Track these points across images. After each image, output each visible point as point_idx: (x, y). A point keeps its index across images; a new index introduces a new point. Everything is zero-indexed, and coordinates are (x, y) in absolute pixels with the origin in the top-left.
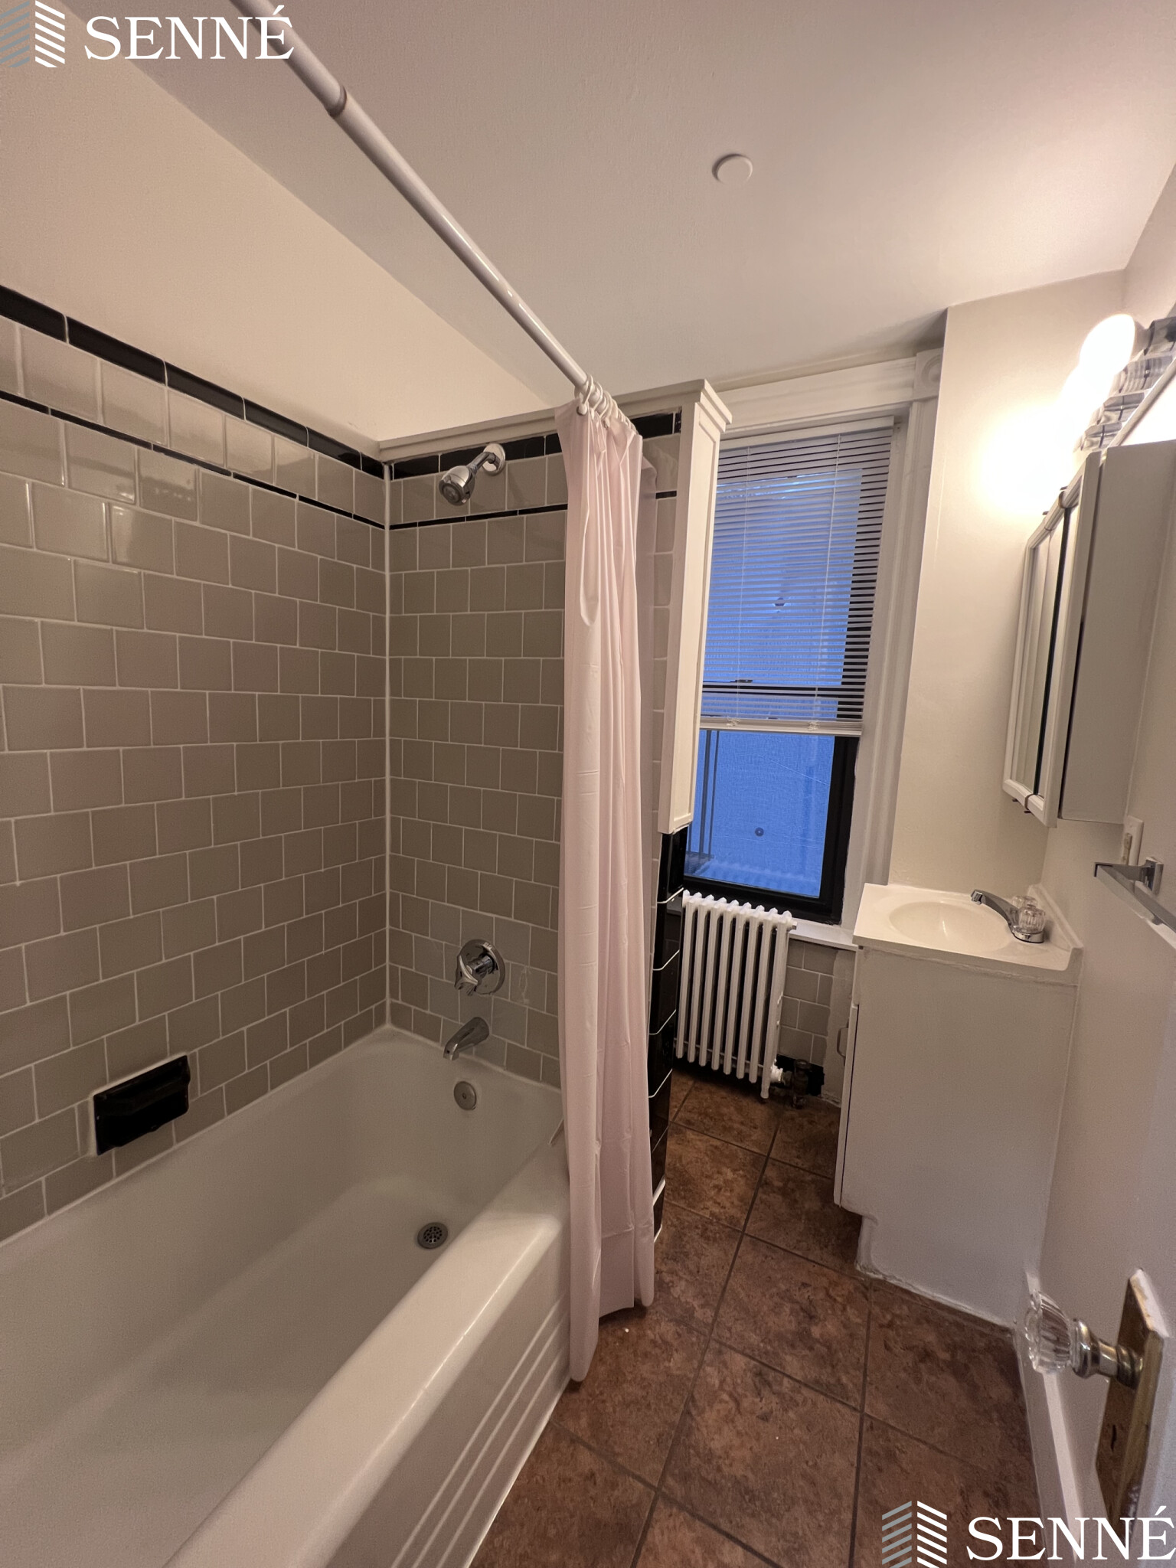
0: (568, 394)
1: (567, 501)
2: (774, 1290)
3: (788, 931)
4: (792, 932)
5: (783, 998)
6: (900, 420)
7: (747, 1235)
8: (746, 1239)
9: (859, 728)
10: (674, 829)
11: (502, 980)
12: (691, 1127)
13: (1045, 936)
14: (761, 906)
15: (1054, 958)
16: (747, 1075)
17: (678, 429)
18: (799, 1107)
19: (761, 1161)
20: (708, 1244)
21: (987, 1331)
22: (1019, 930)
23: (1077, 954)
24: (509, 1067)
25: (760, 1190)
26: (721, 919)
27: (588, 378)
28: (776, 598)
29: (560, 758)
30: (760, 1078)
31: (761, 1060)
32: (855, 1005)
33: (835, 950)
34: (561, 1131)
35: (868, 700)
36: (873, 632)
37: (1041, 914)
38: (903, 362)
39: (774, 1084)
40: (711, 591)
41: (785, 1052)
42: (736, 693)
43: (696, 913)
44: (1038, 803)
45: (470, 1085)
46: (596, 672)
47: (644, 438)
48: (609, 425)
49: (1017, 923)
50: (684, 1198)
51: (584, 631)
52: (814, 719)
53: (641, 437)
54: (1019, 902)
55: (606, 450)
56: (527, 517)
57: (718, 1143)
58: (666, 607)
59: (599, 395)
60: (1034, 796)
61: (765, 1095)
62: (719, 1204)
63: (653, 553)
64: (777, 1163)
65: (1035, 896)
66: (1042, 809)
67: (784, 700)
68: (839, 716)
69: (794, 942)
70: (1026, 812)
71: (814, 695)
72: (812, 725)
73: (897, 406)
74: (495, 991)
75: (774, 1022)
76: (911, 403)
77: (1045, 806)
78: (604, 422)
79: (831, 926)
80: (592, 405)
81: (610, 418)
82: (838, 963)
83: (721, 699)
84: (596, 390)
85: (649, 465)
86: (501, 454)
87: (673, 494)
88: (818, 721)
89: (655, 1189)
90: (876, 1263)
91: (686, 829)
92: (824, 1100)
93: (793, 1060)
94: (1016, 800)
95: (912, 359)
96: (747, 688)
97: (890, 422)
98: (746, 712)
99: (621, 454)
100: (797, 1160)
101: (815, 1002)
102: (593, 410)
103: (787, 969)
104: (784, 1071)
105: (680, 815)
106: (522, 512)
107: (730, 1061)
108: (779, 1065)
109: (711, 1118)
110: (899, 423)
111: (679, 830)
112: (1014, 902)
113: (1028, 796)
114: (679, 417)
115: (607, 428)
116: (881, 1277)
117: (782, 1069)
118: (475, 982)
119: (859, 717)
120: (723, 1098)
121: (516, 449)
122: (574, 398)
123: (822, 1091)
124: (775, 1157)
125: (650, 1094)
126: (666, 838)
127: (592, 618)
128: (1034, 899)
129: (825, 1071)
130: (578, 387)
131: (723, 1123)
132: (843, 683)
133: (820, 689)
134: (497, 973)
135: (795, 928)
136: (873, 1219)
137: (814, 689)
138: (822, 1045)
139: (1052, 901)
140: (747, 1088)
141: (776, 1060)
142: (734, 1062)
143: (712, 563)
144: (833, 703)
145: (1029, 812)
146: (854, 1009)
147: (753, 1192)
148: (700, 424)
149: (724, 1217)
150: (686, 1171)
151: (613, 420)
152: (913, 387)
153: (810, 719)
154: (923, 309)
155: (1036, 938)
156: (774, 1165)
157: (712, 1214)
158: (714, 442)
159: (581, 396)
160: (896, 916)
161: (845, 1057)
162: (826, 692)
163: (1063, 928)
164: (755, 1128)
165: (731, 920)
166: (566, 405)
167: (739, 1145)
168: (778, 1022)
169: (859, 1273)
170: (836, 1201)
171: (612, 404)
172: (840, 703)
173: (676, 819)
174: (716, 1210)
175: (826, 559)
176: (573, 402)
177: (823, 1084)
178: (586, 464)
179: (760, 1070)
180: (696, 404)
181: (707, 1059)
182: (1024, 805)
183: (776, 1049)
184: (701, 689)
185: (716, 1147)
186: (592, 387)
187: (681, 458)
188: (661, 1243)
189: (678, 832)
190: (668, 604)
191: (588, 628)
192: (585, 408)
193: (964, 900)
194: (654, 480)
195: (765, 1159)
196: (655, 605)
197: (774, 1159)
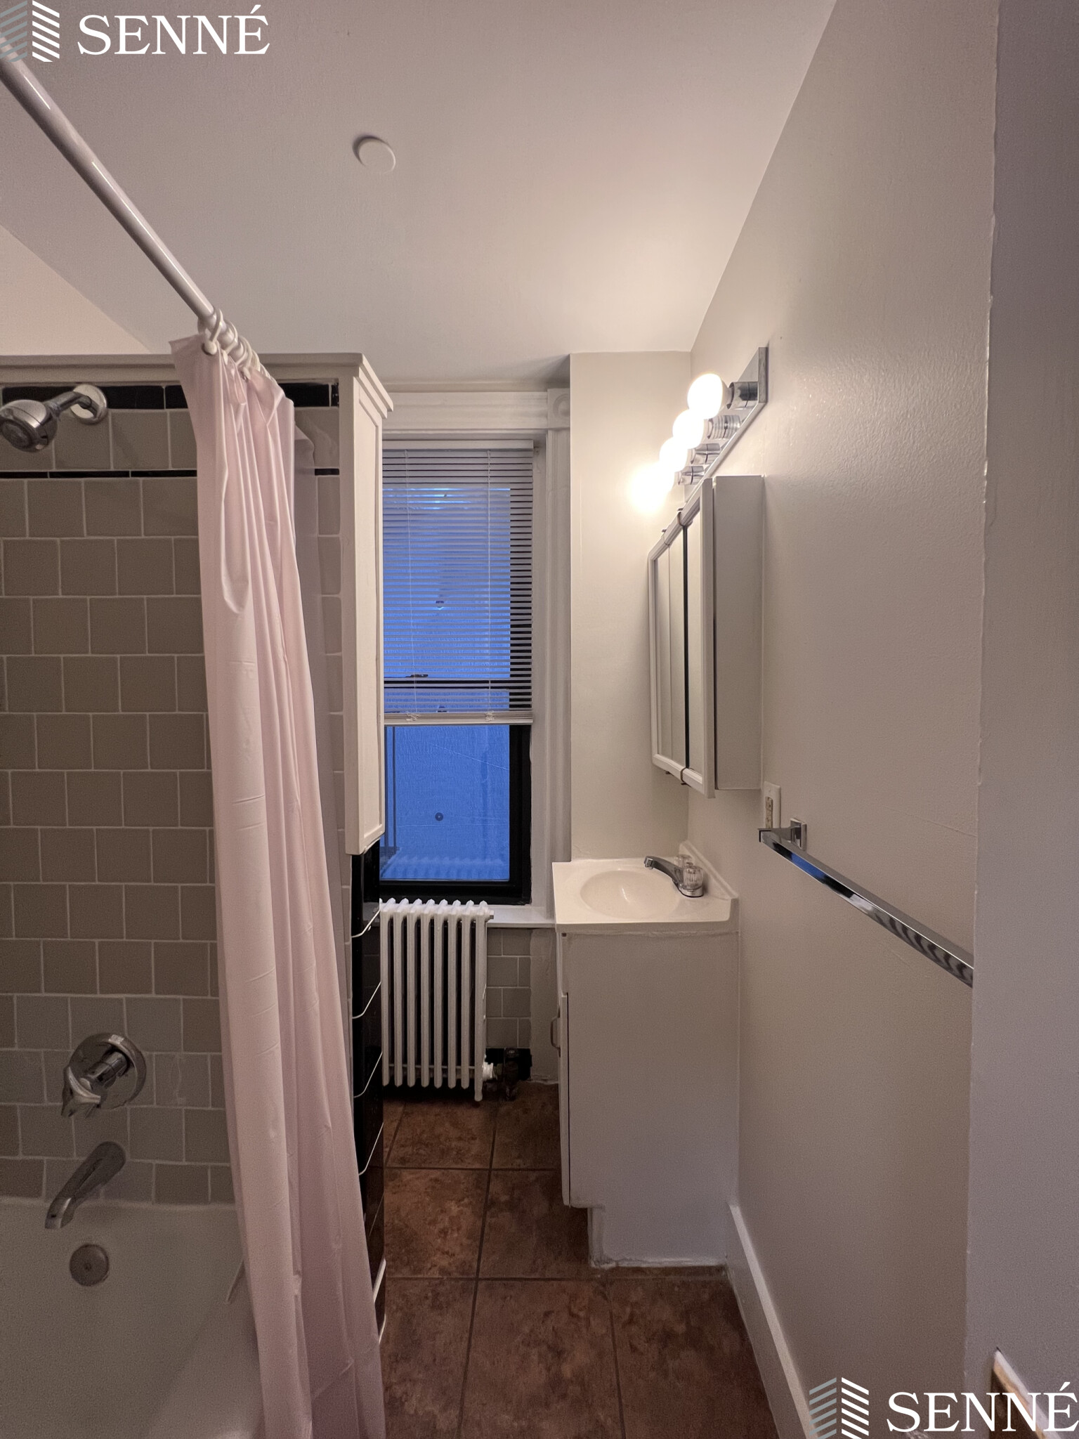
0: (190, 328)
1: (196, 466)
2: (519, 1339)
3: (486, 922)
4: (491, 921)
5: (487, 990)
6: (539, 445)
7: (481, 1279)
8: (482, 1285)
9: (530, 716)
10: (364, 847)
11: (142, 1080)
12: (407, 1165)
13: (702, 889)
14: (457, 901)
15: (716, 910)
16: (459, 1082)
17: (336, 402)
18: (513, 1098)
19: (484, 1178)
20: (441, 1314)
21: (707, 1278)
22: (684, 887)
23: (735, 904)
24: (160, 1199)
25: (488, 1213)
26: (418, 923)
27: (215, 310)
28: (436, 596)
29: (208, 778)
30: (472, 1081)
31: (472, 1062)
32: (564, 995)
33: (528, 931)
34: (242, 1275)
35: (535, 691)
36: (534, 629)
37: (699, 871)
38: (537, 394)
39: (487, 1082)
40: (384, 580)
41: (495, 1045)
42: (413, 688)
43: (391, 922)
44: (696, 777)
45: (97, 1246)
46: (251, 671)
47: (296, 405)
48: (249, 377)
49: (682, 881)
50: (408, 1264)
51: (231, 620)
52: (490, 710)
53: (291, 403)
54: (679, 862)
55: (246, 403)
56: (144, 481)
57: (435, 1174)
58: (336, 596)
59: (232, 337)
60: (687, 770)
61: (478, 1097)
62: (447, 1253)
63: (316, 535)
64: (500, 1173)
65: (687, 853)
66: (701, 783)
67: (452, 694)
68: (511, 706)
69: (493, 931)
70: (682, 784)
71: (488, 688)
72: (489, 716)
73: (536, 431)
74: (132, 1098)
75: (480, 1017)
76: (546, 430)
77: (704, 781)
78: (242, 373)
79: (523, 907)
80: (224, 346)
81: (250, 370)
82: (535, 942)
83: (402, 693)
84: (227, 330)
85: (304, 437)
86: (100, 400)
87: (335, 472)
88: (493, 712)
89: (374, 1278)
90: (607, 1252)
91: (377, 844)
92: (534, 1081)
93: (502, 1050)
94: (668, 773)
95: (544, 394)
96: (424, 683)
97: (530, 445)
98: (424, 706)
99: (268, 416)
100: (518, 1161)
101: (516, 986)
102: (225, 353)
103: (487, 958)
104: (494, 1065)
105: (369, 831)
106: (136, 474)
107: (441, 1070)
108: (489, 1061)
109: (427, 1145)
110: (538, 447)
111: (370, 846)
112: (675, 861)
113: (683, 770)
114: (335, 389)
115: (247, 380)
116: (613, 1265)
117: (492, 1064)
118: (96, 1098)
119: (529, 706)
120: (436, 1115)
121: (119, 396)
122: (196, 332)
123: (531, 1073)
124: (497, 1168)
125: (360, 1171)
126: (356, 859)
127: (240, 603)
128: (689, 857)
129: (532, 1053)
130: (203, 320)
131: (441, 1146)
132: (512, 676)
133: (492, 682)
134: (134, 1071)
135: (492, 917)
136: (601, 1208)
137: (487, 682)
138: (527, 1028)
139: (702, 857)
140: (461, 1096)
141: (485, 1056)
142: (445, 1071)
143: (384, 552)
144: (505, 695)
145: (685, 784)
146: (563, 998)
147: (481, 1219)
148: (360, 402)
149: (454, 1269)
150: (407, 1226)
151: (254, 373)
152: (547, 417)
153: (486, 710)
154: (549, 353)
155: (698, 892)
156: (497, 1176)
157: (443, 1271)
158: (377, 426)
159: (208, 333)
160: (586, 889)
161: (559, 1049)
162: (498, 684)
163: (715, 877)
164: (473, 1139)
165: (428, 921)
166: (187, 339)
167: (459, 1166)
168: (485, 1016)
169: (596, 1270)
170: (566, 1202)
171: (251, 354)
172: (511, 694)
173: (365, 836)
174: (444, 1262)
175: (487, 562)
176: (196, 336)
177: (531, 1065)
178: (220, 415)
179: (472, 1072)
180: (355, 379)
181: (416, 1076)
182: (680, 778)
183: (485, 1043)
184: (382, 685)
185: (436, 1180)
186: (222, 324)
187: (341, 435)
188: (387, 1342)
189: (369, 850)
190: (338, 592)
191: (236, 615)
192: (214, 347)
193: (637, 865)
194: (311, 453)
195: (487, 1172)
196: (323, 594)
197: (497, 1170)
